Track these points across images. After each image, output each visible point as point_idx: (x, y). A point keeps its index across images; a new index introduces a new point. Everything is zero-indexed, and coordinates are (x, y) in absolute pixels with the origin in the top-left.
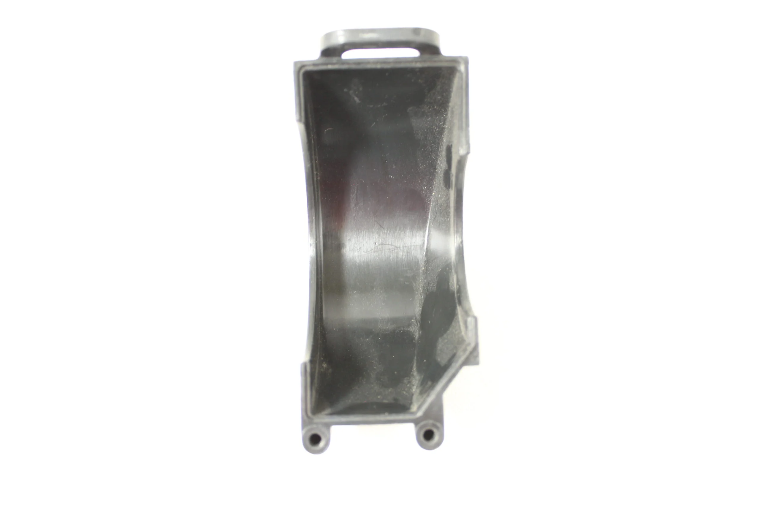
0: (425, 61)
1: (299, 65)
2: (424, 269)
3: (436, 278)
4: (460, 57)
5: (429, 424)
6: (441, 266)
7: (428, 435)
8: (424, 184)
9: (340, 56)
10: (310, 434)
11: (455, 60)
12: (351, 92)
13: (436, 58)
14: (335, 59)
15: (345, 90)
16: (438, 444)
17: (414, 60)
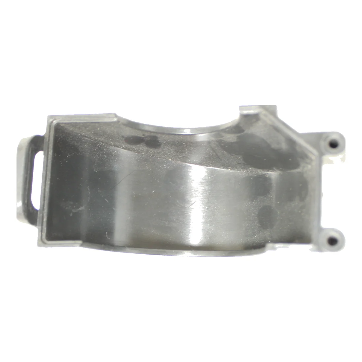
0: (48, 148)
1: (41, 243)
2: (230, 169)
3: (232, 155)
4: (48, 121)
5: (324, 144)
6: (223, 151)
7: (334, 145)
8: (162, 166)
9: (37, 211)
10: (327, 245)
11: (50, 125)
12: (74, 211)
13: (46, 140)
14: (39, 215)
15: (71, 215)
16: (342, 137)
17: (46, 155)
